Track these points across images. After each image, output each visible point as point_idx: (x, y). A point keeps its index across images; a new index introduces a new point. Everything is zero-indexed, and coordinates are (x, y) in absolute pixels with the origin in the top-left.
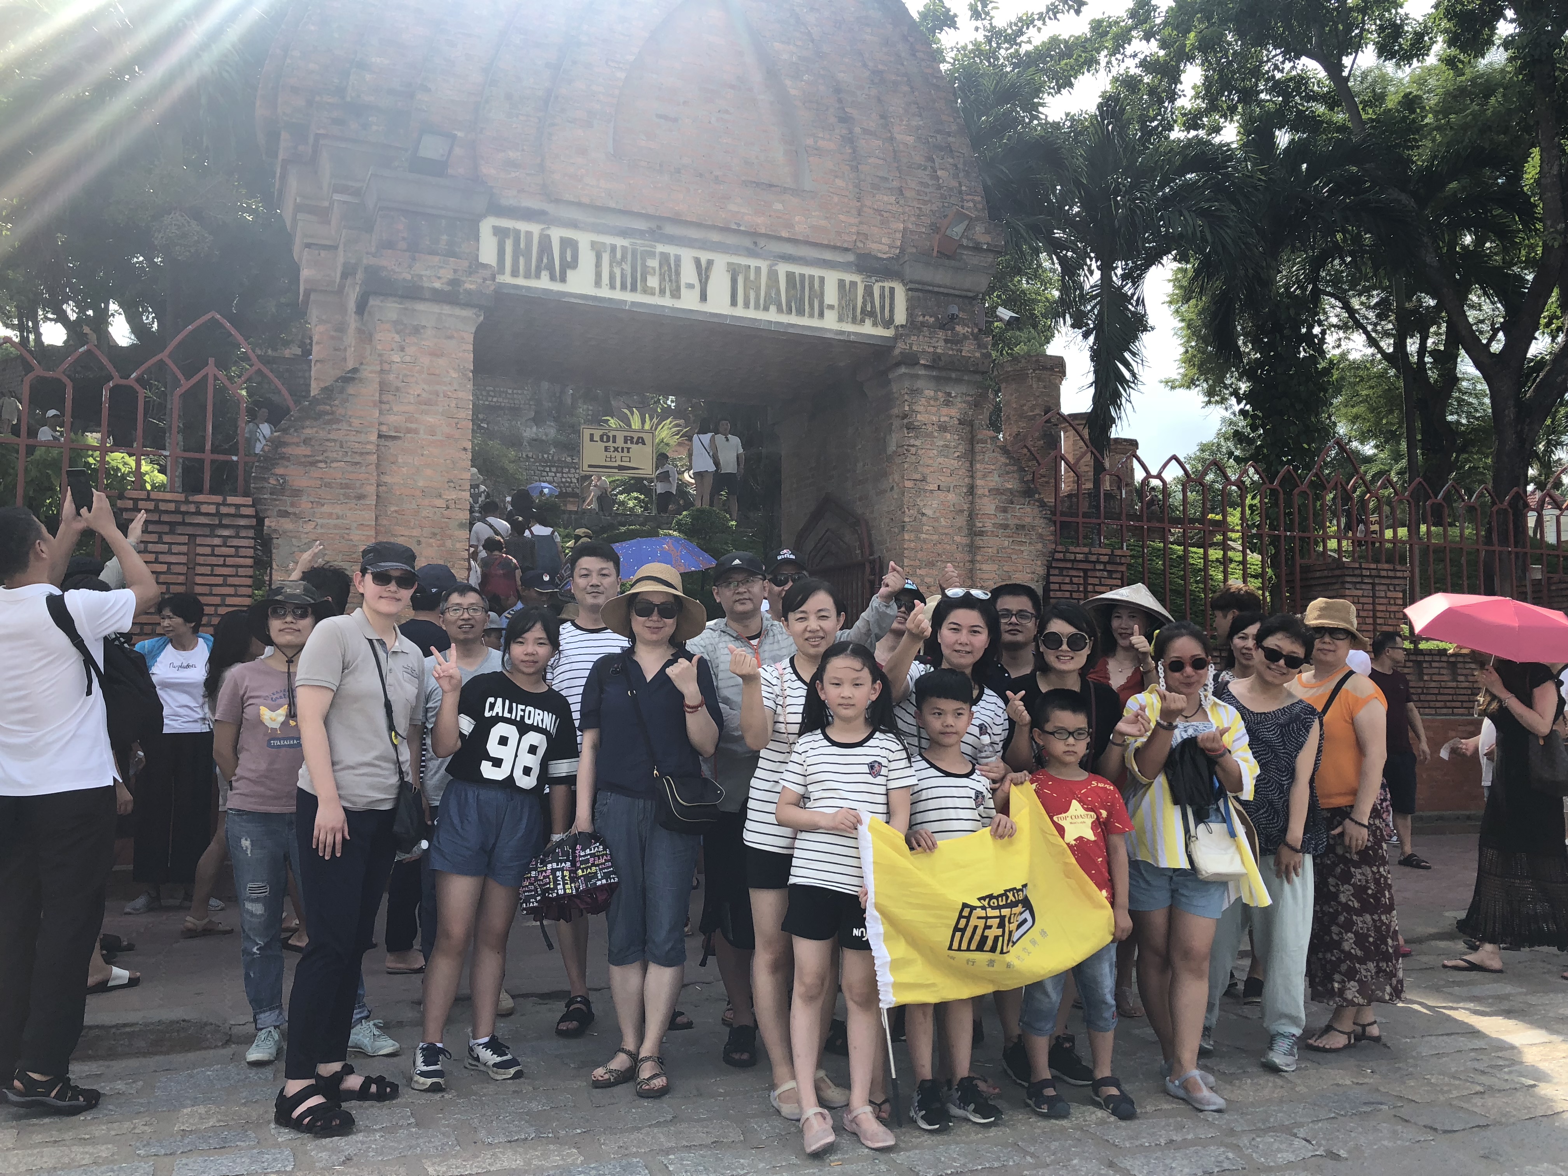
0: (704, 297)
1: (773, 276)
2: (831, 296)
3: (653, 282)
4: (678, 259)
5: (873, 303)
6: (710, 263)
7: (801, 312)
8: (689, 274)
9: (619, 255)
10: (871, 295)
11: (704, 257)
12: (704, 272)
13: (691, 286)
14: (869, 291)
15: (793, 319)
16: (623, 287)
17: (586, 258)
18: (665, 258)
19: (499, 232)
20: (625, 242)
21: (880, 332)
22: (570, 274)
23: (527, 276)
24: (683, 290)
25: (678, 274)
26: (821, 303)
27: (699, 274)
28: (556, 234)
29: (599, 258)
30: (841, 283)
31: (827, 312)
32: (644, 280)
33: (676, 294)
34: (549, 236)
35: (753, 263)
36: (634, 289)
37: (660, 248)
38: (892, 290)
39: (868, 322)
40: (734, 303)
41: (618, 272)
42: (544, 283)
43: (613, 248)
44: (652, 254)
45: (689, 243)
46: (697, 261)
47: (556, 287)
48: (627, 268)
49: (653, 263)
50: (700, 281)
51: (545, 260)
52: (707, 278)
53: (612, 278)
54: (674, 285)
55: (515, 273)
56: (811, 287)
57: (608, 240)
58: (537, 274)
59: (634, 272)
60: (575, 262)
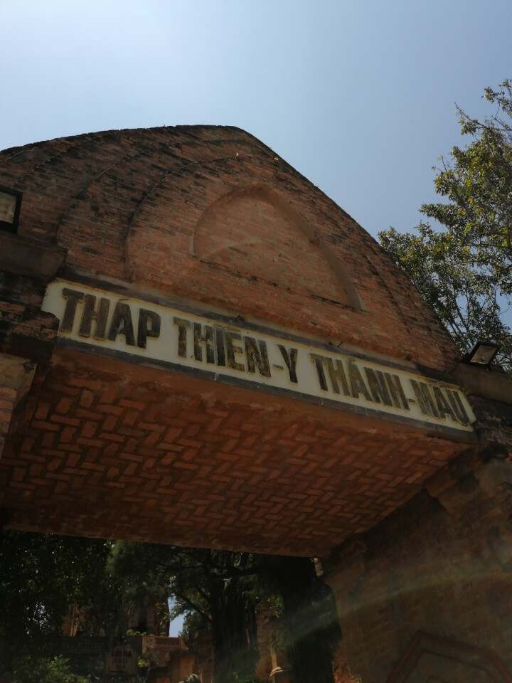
0: (294, 378)
1: (353, 369)
2: (409, 393)
3: (241, 359)
4: (263, 345)
5: (445, 402)
6: (294, 352)
7: (388, 403)
8: (275, 357)
9: (203, 333)
10: (441, 396)
11: (289, 346)
12: (290, 359)
13: (279, 368)
14: (438, 392)
15: (382, 407)
16: (210, 361)
17: (169, 331)
18: (250, 343)
19: (72, 298)
20: (211, 324)
21: (458, 426)
22: (150, 342)
23: (100, 334)
24: (272, 371)
25: (265, 356)
26: (402, 397)
27: (286, 359)
28: (135, 306)
29: (182, 333)
30: (414, 383)
31: (410, 405)
32: (232, 357)
33: (266, 372)
34: (128, 307)
35: (333, 356)
36: (221, 363)
37: (244, 333)
38: (456, 394)
39: (448, 416)
40: (323, 387)
41: (203, 346)
42: (119, 345)
43: (197, 327)
44: (238, 337)
45: (273, 333)
46: (282, 349)
47: (134, 351)
48: (213, 344)
49: (239, 344)
50: (288, 365)
51: (122, 326)
52: (294, 363)
53: (197, 350)
54: (263, 365)
55: (84, 333)
56: (390, 384)
57: (192, 319)
58: (112, 337)
59: (220, 349)
60: (156, 332)
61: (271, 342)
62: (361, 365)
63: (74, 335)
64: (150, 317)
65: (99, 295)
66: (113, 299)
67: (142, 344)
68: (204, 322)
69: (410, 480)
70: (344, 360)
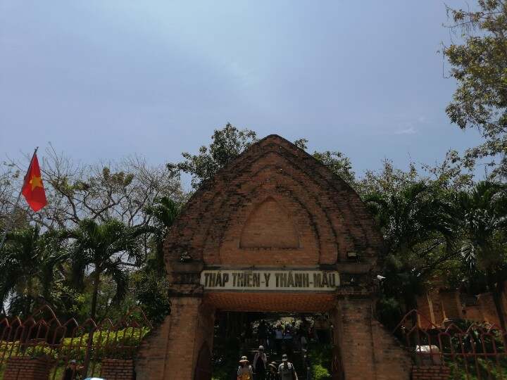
0: (267, 285)
1: (290, 275)
2: (311, 279)
3: (251, 283)
4: (259, 275)
5: (326, 280)
6: (269, 274)
7: (300, 286)
8: (262, 278)
9: (241, 276)
10: (326, 277)
11: (267, 272)
12: (267, 277)
13: (263, 282)
14: (325, 276)
15: (298, 288)
16: (242, 285)
17: (231, 278)
18: (255, 275)
19: (207, 275)
20: (243, 272)
21: (330, 289)
22: (226, 284)
23: (213, 286)
24: (260, 284)
25: (259, 279)
26: (308, 282)
27: (266, 279)
28: (222, 273)
29: (235, 278)
30: (315, 275)
31: (310, 285)
32: (248, 283)
33: (258, 285)
34: (220, 274)
35: (284, 272)
36: (245, 286)
37: (254, 272)
38: (334, 275)
39: (325, 286)
40: (277, 286)
41: (240, 281)
42: (218, 287)
43: (239, 275)
44: (251, 274)
45: (261, 269)
46: (265, 275)
47: (222, 288)
48: (243, 280)
49: (251, 277)
50: (266, 281)
51: (219, 281)
52: (268, 279)
53: (238, 282)
54: (258, 282)
55: (210, 286)
56: (304, 277)
57: (237, 272)
58: (216, 285)
59: (245, 280)
60: (227, 281)
61: (262, 273)
62: (294, 273)
63: (207, 288)
64: (226, 275)
65: (213, 272)
66: (216, 272)
67: (224, 285)
68: (241, 272)
70: (287, 273)
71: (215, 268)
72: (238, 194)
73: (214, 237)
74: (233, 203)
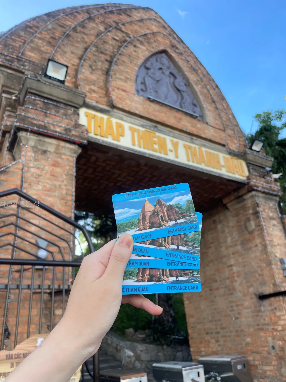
0: (177, 155)
1: (201, 151)
2: (222, 162)
3: (156, 147)
4: (165, 139)
6: (177, 143)
8: (170, 146)
9: (141, 134)
11: (175, 140)
12: (176, 146)
17: (128, 133)
21: (242, 178)
24: (169, 152)
25: (166, 145)
29: (133, 134)
31: (222, 168)
32: (152, 145)
33: (166, 152)
35: (193, 146)
38: (241, 164)
39: (237, 174)
40: (188, 159)
41: (141, 141)
42: (110, 140)
43: (139, 131)
47: (115, 142)
49: (155, 140)
50: (175, 149)
55: (96, 134)
57: (136, 127)
61: (168, 139)
62: (204, 149)
63: (92, 135)
64: (120, 126)
65: (99, 115)
66: (105, 118)
67: (118, 139)
68: (141, 129)
69: (216, 197)
70: (197, 147)
71: (102, 111)
72: (123, 32)
73: (94, 67)
74: (116, 38)
